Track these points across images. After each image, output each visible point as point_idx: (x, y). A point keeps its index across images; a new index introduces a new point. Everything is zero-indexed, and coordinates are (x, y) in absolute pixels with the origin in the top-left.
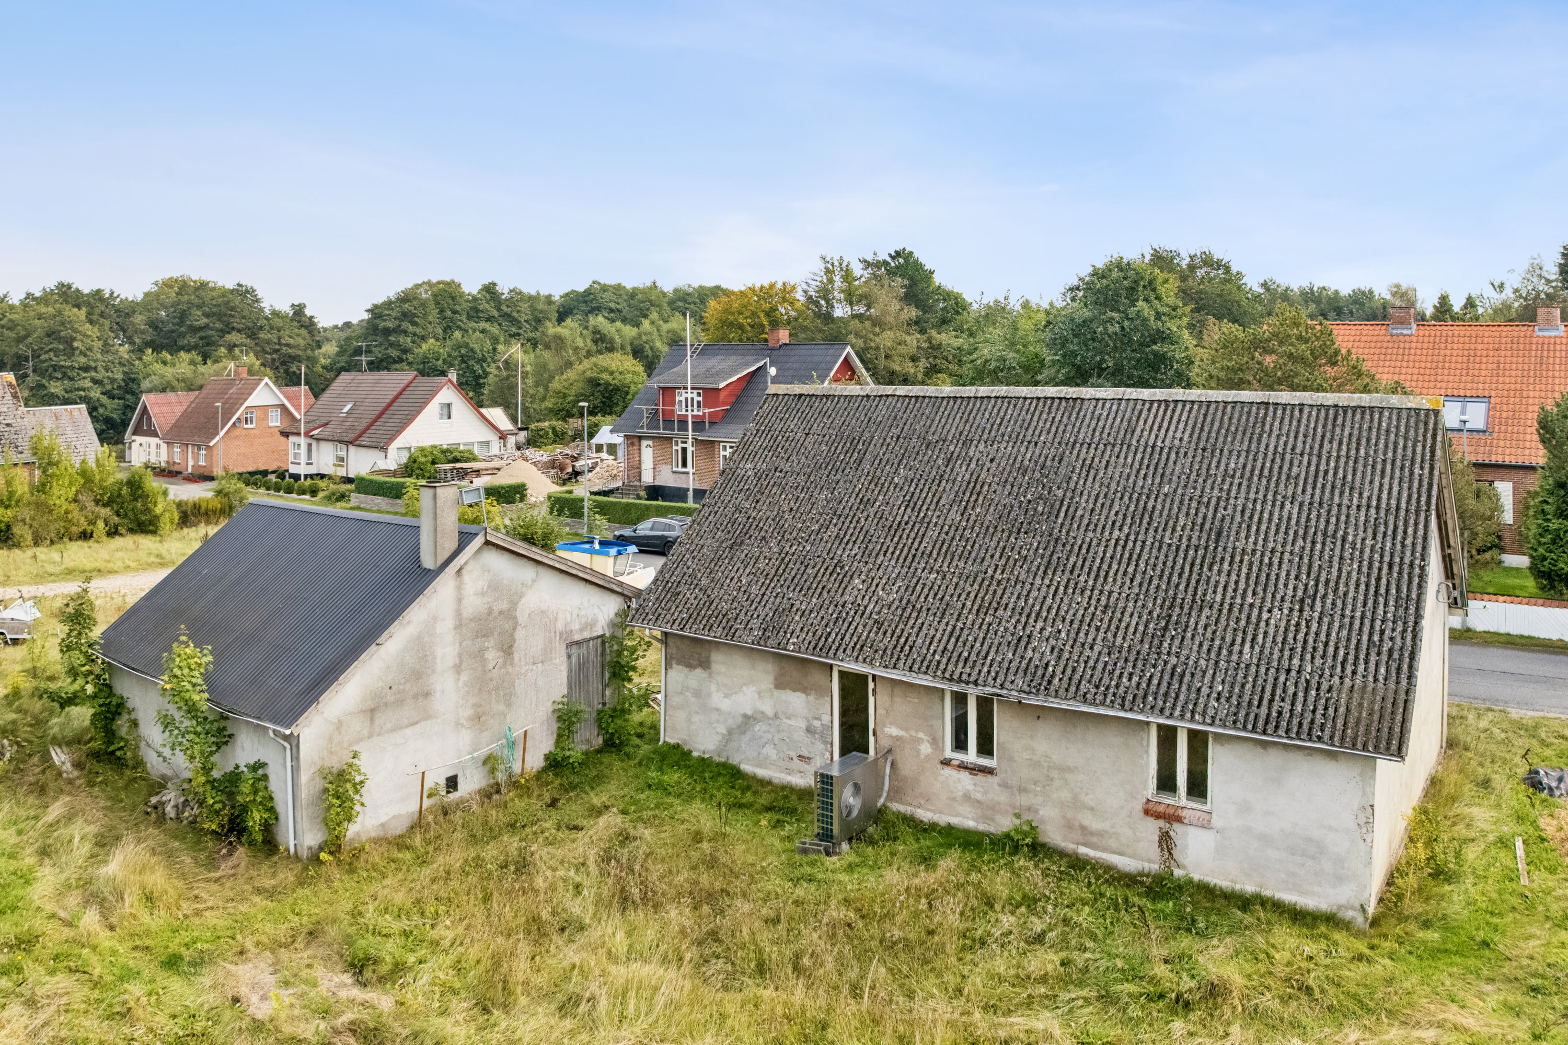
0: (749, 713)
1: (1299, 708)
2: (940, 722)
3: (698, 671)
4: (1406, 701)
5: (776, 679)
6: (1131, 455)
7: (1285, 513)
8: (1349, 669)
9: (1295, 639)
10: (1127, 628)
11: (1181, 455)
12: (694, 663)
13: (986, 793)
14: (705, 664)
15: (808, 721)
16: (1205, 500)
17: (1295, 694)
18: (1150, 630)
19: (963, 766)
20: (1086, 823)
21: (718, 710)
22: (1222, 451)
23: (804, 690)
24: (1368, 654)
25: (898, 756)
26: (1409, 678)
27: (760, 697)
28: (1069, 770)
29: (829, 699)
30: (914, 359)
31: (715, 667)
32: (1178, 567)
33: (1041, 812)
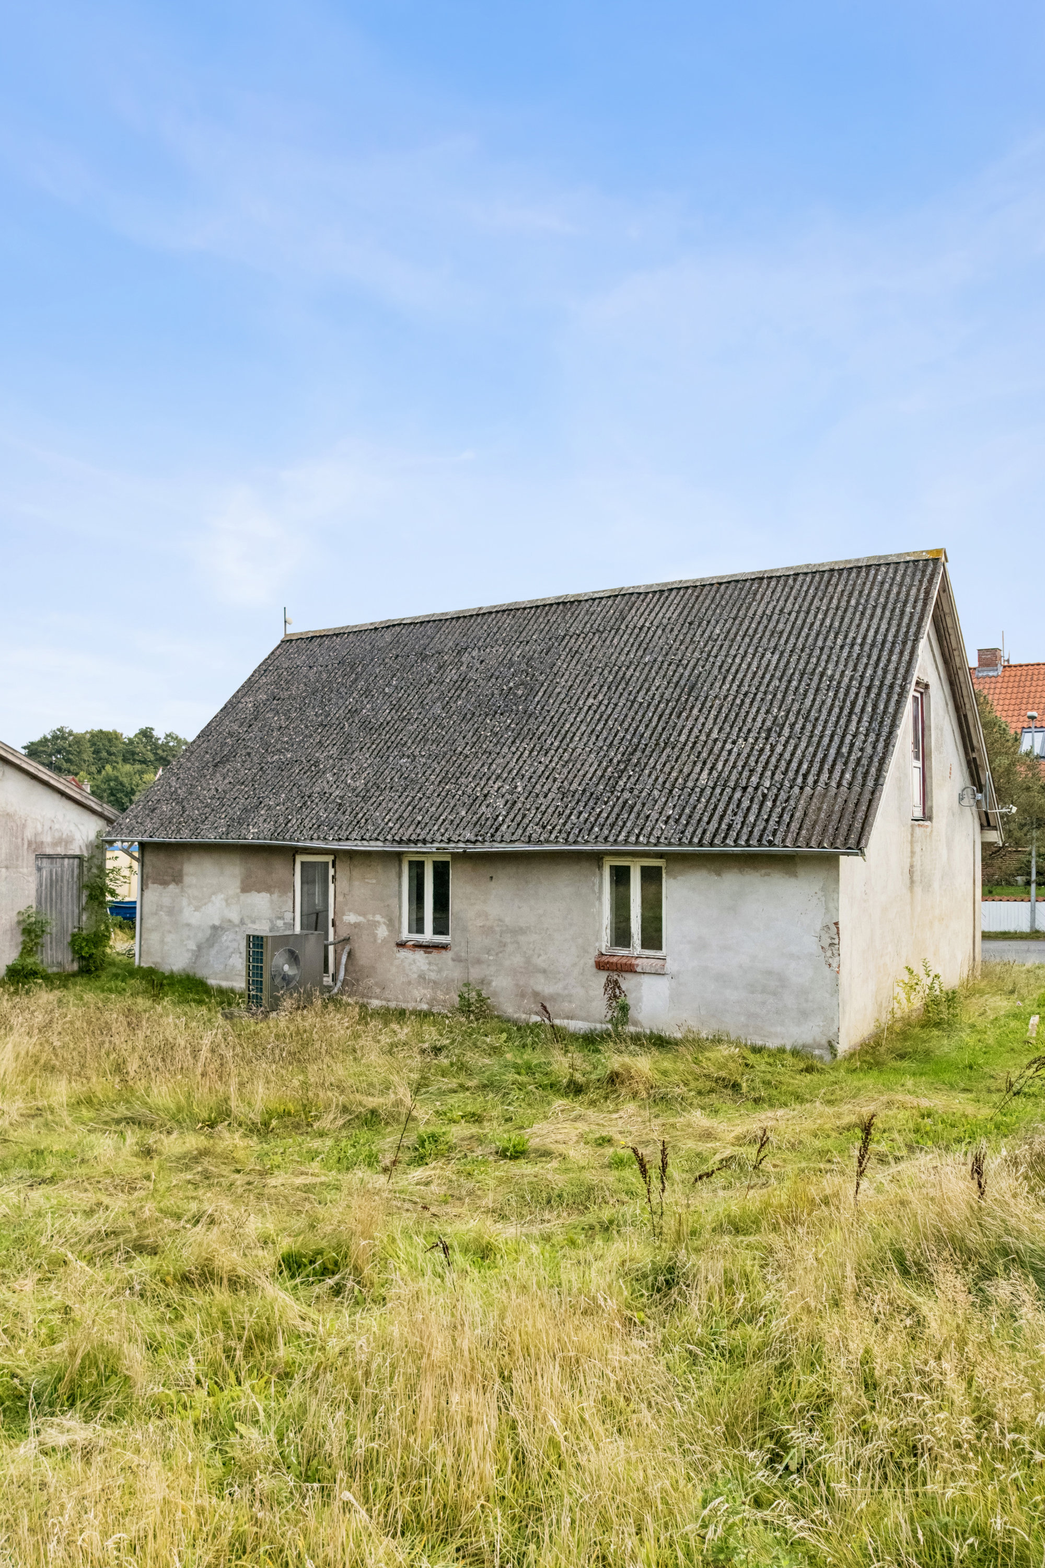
0: (217, 923)
1: (752, 818)
2: (396, 900)
3: (172, 887)
4: (870, 801)
5: (242, 882)
6: (618, 637)
7: (764, 662)
8: (811, 779)
9: (757, 762)
10: (584, 776)
11: (667, 630)
12: (167, 878)
13: (440, 971)
14: (178, 878)
15: (271, 921)
16: (685, 662)
17: (749, 809)
18: (608, 773)
19: (419, 946)
20: (539, 988)
21: (188, 925)
22: (709, 622)
23: (268, 889)
24: (833, 766)
25: (356, 945)
26: (877, 780)
27: (228, 905)
28: (522, 931)
29: (291, 895)
31: (187, 880)
32: (646, 719)
33: (494, 984)
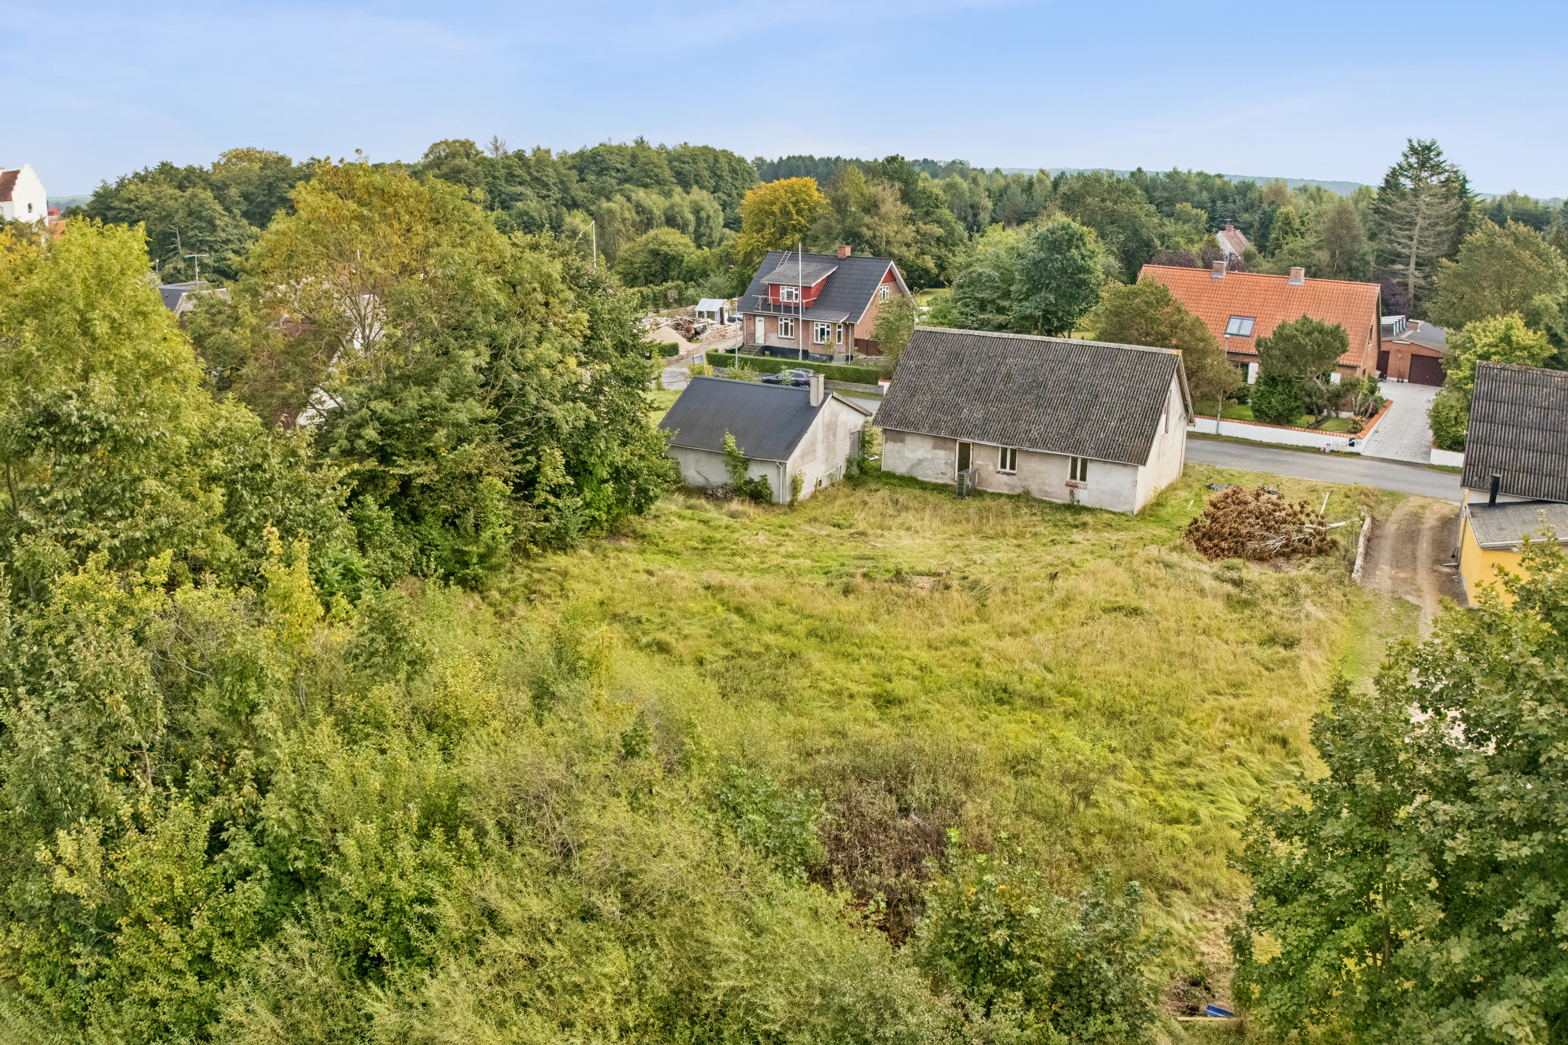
0: (921, 458)
1: (1116, 451)
2: (996, 459)
3: (900, 443)
5: (934, 446)
8: (1133, 440)
10: (1063, 427)
12: (898, 440)
13: (1012, 481)
14: (903, 441)
15: (946, 460)
18: (1071, 428)
19: (1004, 473)
20: (1045, 489)
21: (907, 458)
23: (944, 449)
25: (980, 470)
27: (926, 452)
28: (1042, 472)
29: (954, 452)
30: (908, 245)
31: (907, 442)
33: (1031, 487)
